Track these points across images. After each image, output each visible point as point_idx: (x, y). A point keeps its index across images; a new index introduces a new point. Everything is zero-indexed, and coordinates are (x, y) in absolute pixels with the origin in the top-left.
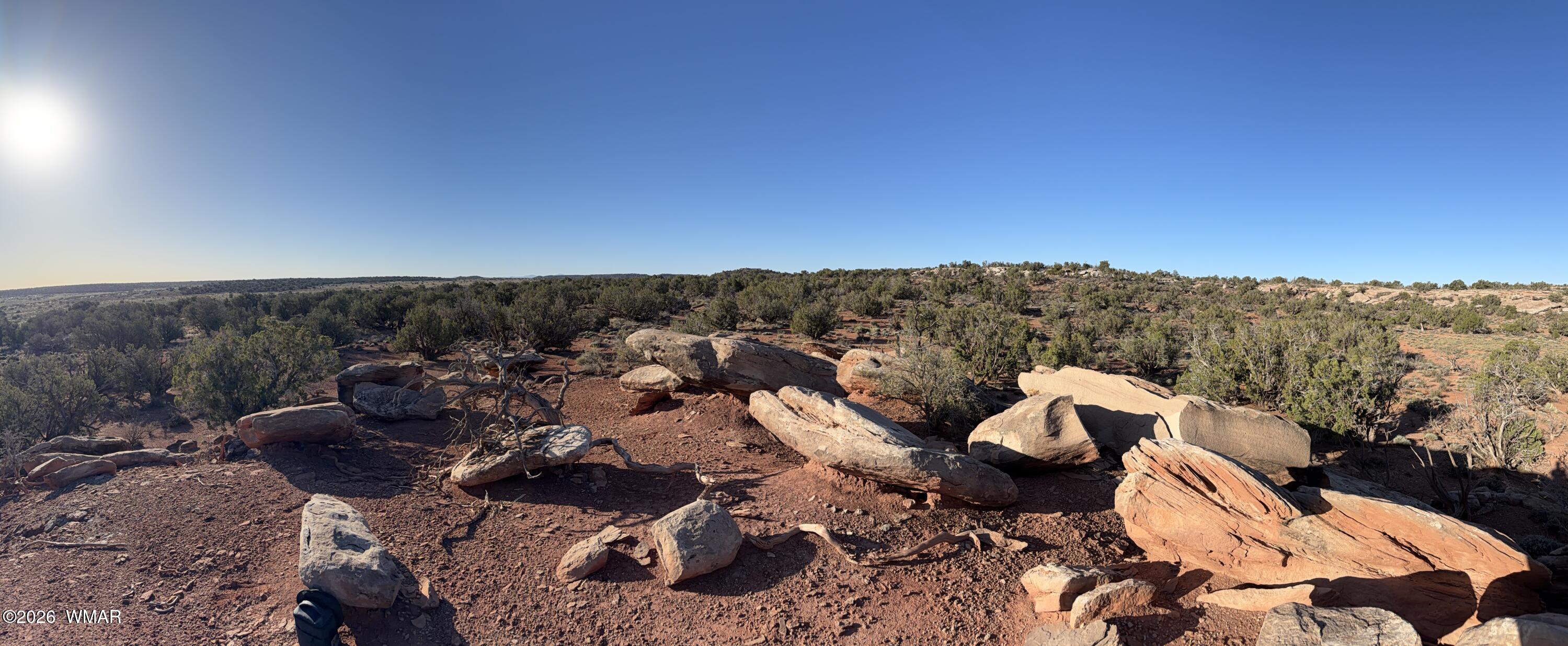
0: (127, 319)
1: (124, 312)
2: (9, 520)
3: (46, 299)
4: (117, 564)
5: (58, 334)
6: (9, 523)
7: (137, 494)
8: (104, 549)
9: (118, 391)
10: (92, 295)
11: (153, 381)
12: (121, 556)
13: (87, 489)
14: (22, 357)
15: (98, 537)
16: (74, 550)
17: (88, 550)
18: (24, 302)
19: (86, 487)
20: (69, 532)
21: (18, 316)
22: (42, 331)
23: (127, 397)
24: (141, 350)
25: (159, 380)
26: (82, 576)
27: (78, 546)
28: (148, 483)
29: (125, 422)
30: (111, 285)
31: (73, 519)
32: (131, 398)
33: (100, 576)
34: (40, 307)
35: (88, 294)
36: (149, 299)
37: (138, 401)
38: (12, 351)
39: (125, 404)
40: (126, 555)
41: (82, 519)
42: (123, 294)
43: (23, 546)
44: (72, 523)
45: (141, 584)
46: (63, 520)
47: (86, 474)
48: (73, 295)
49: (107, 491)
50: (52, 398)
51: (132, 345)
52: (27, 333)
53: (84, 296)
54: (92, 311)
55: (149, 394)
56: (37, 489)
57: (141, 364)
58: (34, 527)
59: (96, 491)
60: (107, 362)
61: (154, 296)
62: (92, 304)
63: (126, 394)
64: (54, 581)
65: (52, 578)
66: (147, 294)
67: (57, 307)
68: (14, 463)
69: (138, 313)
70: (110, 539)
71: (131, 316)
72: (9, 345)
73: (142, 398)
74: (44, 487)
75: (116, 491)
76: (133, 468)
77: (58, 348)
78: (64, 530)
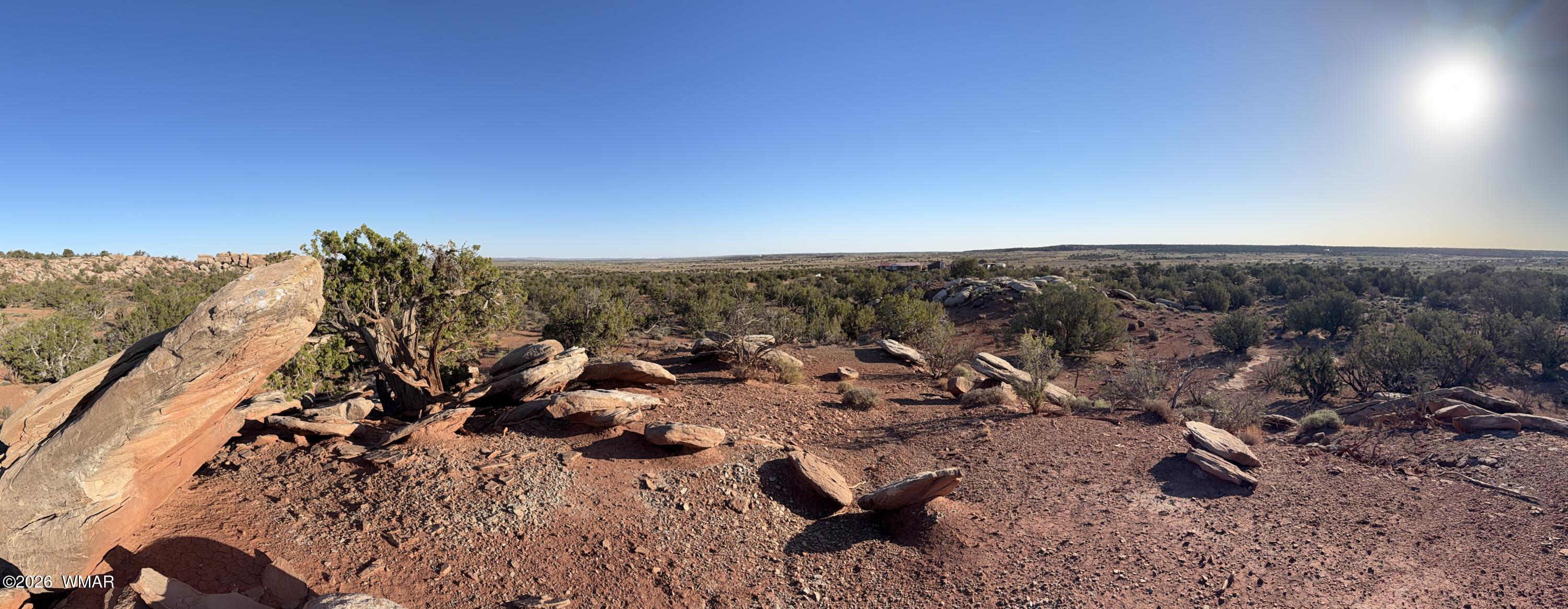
0: (1525, 286)
1: (1524, 278)
2: (1423, 447)
3: (1445, 260)
4: (1532, 514)
5: (1454, 293)
6: (1424, 450)
7: (1546, 457)
8: (1517, 497)
9: (1510, 356)
10: (1489, 260)
11: (1548, 352)
12: (1536, 509)
13: (1494, 440)
14: (1421, 309)
15: (1510, 485)
16: (1489, 490)
17: (1502, 493)
18: (1425, 259)
19: (1492, 438)
20: (1482, 474)
21: (1419, 272)
22: (1439, 288)
23: (1518, 364)
24: (1539, 319)
25: (1554, 353)
26: (1499, 514)
27: (1492, 488)
28: (1556, 449)
29: (1515, 387)
30: (1509, 250)
31: (1484, 463)
32: (1521, 365)
33: (1517, 520)
34: (1438, 267)
35: (1485, 258)
36: (1547, 268)
37: (1528, 369)
38: (1412, 302)
39: (1514, 370)
40: (1541, 509)
41: (1492, 466)
42: (1520, 261)
43: (1440, 472)
44: (1484, 467)
45: (1559, 540)
46: (1474, 461)
47: (1492, 426)
48: (1470, 258)
49: (1515, 446)
50: (1451, 351)
51: (1531, 313)
52: (1426, 288)
53: (1480, 261)
54: (1489, 275)
55: (1540, 365)
56: (1443, 428)
57: (1537, 334)
58: (1447, 460)
59: (1503, 444)
60: (1502, 326)
61: (1553, 265)
62: (1490, 268)
63: (1516, 361)
64: (1474, 511)
65: (1471, 507)
66: (1546, 263)
67: (1455, 268)
68: (1422, 400)
69: (1539, 281)
70: (1522, 490)
71: (1530, 284)
72: (1410, 297)
73: (1533, 368)
74: (1451, 429)
75: (1524, 449)
76: (1535, 432)
77: (1453, 307)
78: (1477, 471)
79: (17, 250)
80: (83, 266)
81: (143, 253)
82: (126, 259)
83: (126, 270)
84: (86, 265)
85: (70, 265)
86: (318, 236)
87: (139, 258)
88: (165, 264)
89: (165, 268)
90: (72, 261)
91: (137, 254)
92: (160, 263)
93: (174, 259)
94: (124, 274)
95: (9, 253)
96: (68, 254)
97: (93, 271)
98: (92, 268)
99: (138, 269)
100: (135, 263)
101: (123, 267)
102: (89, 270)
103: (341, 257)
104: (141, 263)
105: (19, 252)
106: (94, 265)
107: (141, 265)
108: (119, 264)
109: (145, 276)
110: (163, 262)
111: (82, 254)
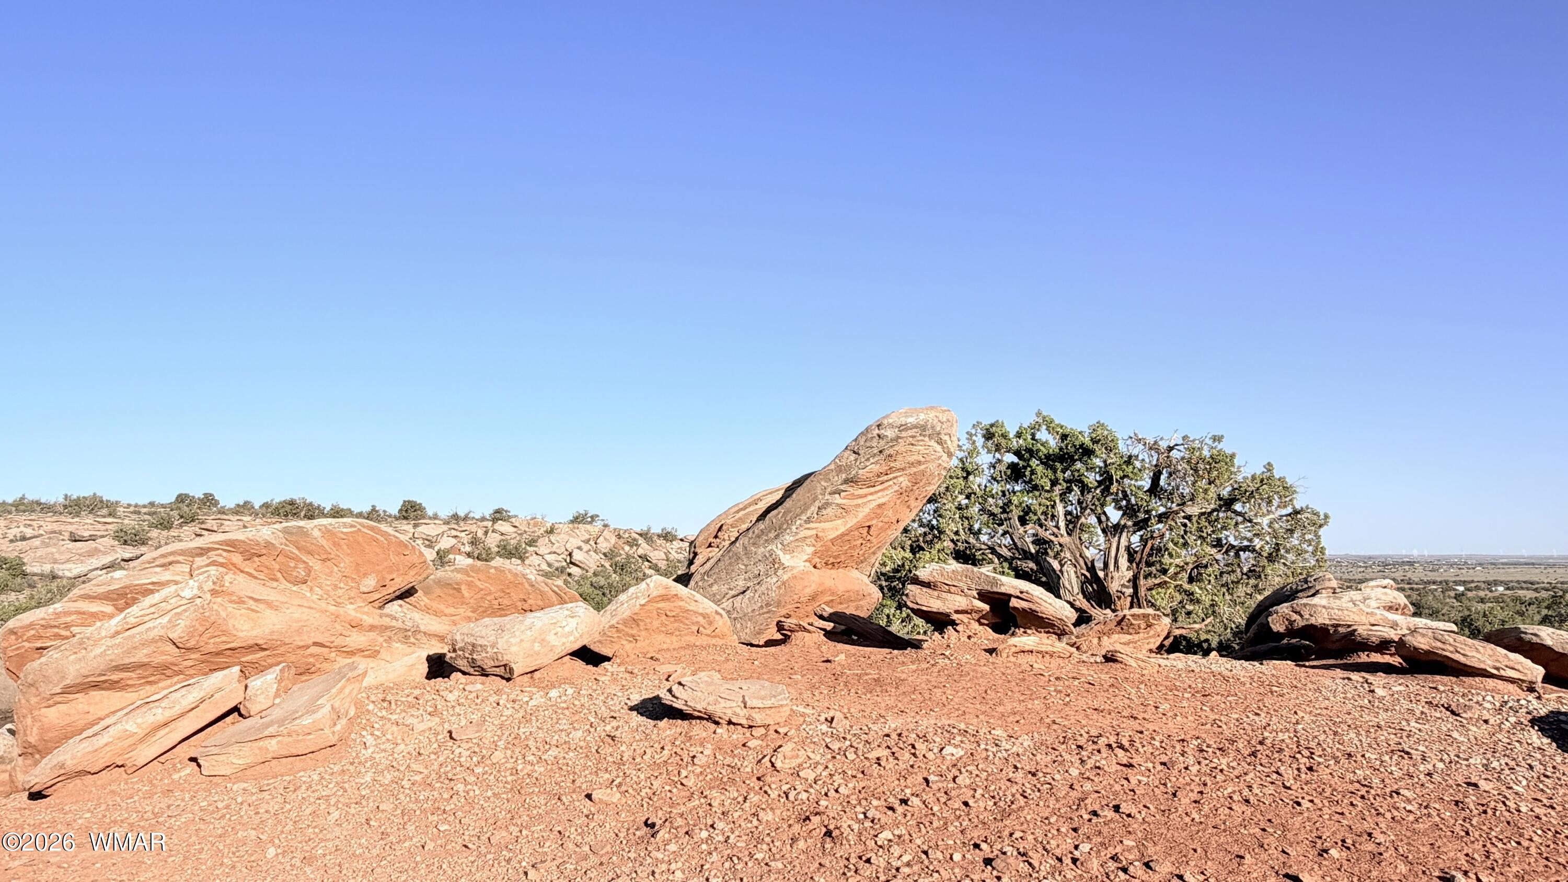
79: (287, 497)
80: (445, 543)
81: (593, 518)
82: (551, 531)
83: (549, 558)
84: (454, 541)
85: (414, 538)
86: (979, 430)
87: (583, 530)
88: (644, 548)
89: (645, 558)
90: (420, 529)
91: (578, 520)
92: (633, 543)
93: (667, 536)
94: (544, 567)
95: (266, 506)
96: (411, 511)
97: (469, 555)
98: (468, 548)
99: (578, 556)
100: (572, 540)
101: (543, 550)
102: (460, 552)
103: (1010, 458)
104: (587, 542)
105: (292, 503)
106: (474, 542)
107: (586, 547)
108: (532, 542)
109: (595, 574)
110: (641, 541)
111: (445, 513)
